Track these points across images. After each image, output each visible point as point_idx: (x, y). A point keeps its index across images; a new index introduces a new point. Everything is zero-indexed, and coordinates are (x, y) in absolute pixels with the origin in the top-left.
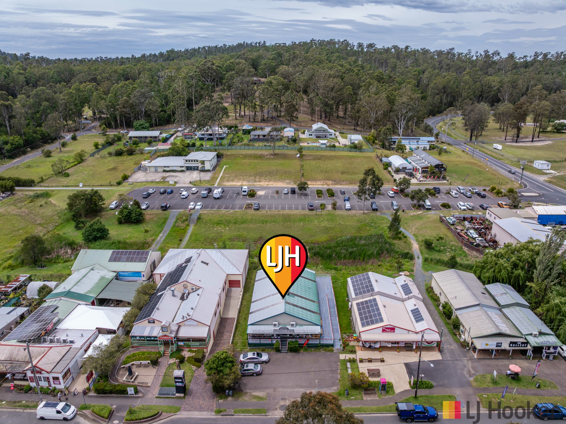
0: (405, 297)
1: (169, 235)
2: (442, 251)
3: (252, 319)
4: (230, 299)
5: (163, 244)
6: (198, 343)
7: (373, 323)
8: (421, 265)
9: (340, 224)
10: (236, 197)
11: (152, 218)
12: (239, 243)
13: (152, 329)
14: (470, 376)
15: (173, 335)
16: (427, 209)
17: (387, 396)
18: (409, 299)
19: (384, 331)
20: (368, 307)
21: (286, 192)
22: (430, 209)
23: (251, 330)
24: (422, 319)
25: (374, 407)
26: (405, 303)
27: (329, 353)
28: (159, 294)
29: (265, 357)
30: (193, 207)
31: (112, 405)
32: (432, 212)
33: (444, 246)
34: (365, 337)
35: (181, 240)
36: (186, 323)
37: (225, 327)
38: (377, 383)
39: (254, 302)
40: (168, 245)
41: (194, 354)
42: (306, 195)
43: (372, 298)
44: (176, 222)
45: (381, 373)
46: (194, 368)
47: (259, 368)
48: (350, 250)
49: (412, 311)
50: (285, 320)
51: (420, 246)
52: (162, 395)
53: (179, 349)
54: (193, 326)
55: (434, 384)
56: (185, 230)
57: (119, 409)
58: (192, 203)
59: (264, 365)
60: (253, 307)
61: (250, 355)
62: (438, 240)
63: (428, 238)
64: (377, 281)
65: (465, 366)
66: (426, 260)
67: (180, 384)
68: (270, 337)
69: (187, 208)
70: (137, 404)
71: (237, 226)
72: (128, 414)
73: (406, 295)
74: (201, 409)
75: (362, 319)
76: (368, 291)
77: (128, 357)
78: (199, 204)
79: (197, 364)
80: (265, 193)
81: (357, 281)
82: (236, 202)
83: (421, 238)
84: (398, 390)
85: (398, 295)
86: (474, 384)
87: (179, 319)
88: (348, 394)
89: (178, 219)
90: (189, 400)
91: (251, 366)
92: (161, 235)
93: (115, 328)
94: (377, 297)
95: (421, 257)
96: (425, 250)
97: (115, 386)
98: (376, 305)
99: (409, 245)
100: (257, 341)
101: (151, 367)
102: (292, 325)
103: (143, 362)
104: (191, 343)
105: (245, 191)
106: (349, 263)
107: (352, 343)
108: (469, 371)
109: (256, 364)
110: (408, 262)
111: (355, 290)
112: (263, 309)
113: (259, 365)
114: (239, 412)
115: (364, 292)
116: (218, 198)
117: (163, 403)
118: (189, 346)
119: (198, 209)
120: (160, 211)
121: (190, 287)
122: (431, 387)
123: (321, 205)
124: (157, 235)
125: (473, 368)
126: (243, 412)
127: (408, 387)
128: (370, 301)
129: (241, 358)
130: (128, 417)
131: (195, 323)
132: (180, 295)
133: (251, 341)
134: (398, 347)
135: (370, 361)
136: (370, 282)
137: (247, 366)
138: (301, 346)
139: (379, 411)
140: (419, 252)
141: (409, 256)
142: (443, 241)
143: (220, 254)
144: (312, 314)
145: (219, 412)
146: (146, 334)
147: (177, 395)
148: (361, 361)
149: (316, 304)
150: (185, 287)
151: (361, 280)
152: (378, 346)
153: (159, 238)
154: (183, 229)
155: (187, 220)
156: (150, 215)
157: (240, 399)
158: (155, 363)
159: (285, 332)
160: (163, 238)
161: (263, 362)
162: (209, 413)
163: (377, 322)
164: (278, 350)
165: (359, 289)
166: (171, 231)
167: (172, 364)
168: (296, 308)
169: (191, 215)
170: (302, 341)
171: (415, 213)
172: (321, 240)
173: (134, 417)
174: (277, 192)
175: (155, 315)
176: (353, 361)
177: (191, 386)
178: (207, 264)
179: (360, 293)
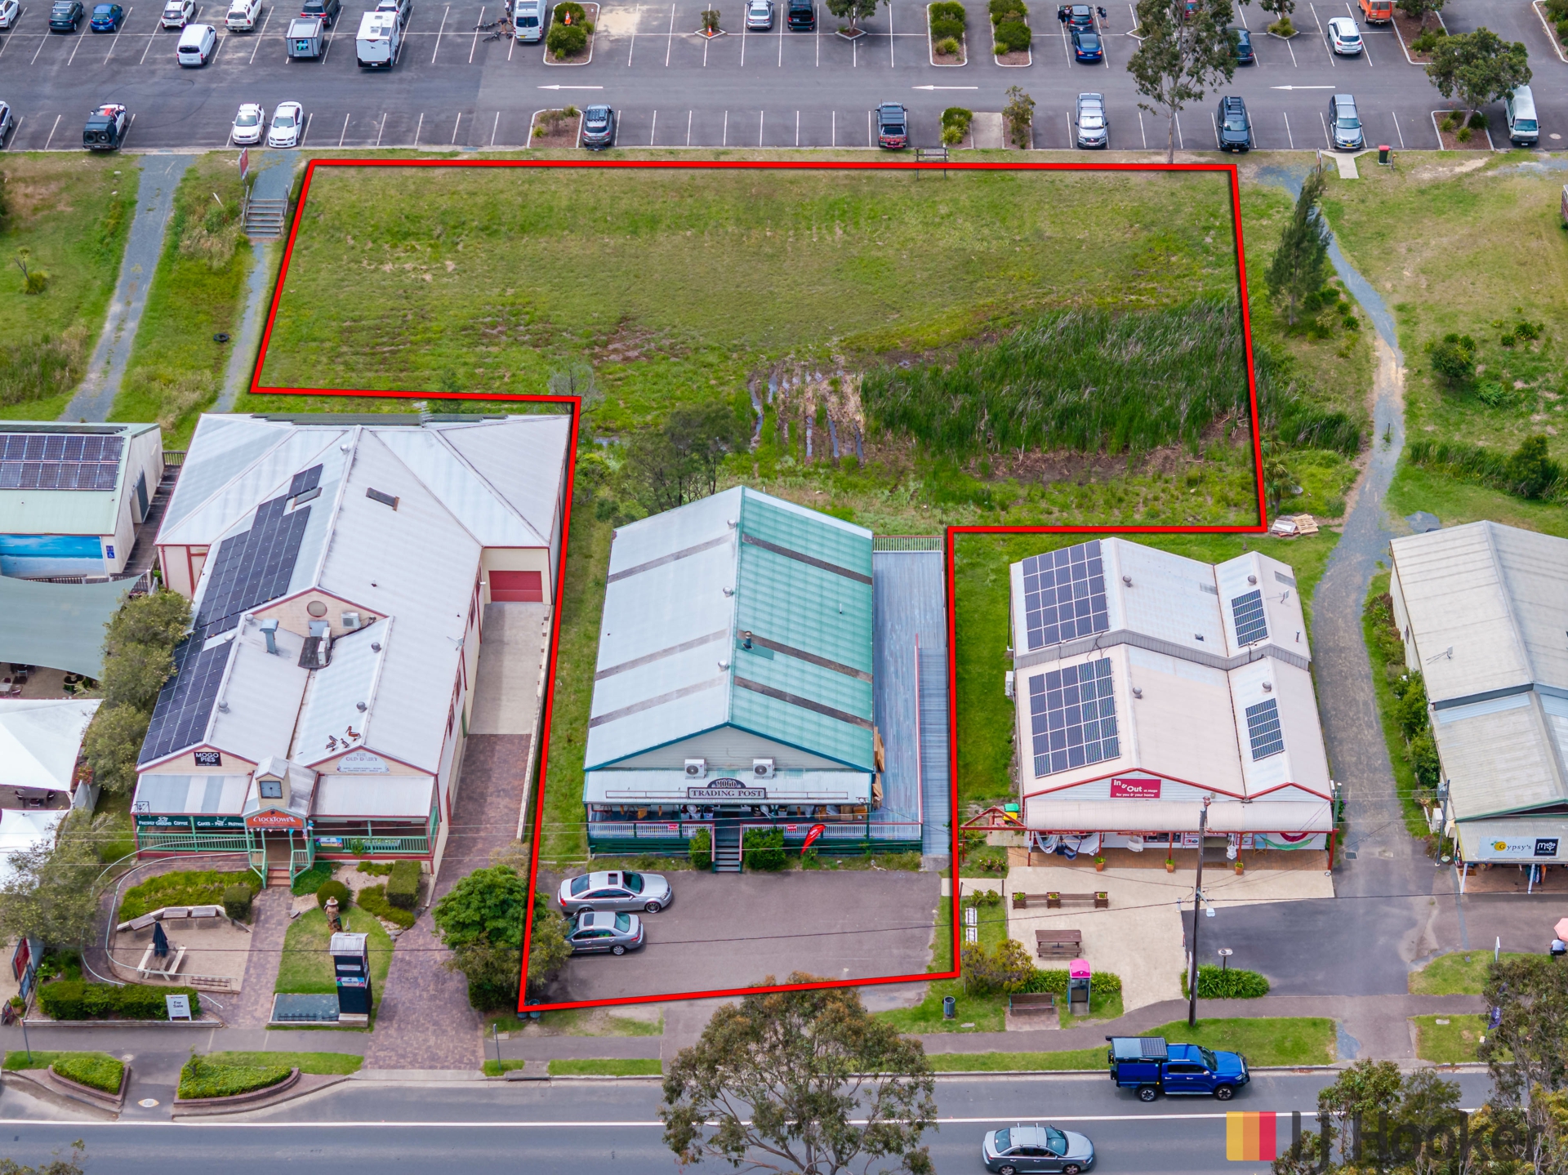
0: (1236, 651)
1: (158, 308)
2: (1514, 403)
3: (600, 745)
4: (499, 654)
5: (137, 361)
6: (395, 840)
7: (1077, 761)
8: (1389, 480)
9: (1039, 234)
10: (481, 57)
11: (47, 205)
12: (514, 352)
13: (214, 787)
14: (1419, 957)
15: (302, 811)
16: (1518, 143)
17: (1094, 1021)
18: (1251, 659)
19: (1116, 791)
20: (1072, 697)
21: (761, 20)
22: (1532, 144)
23: (598, 789)
24: (1279, 747)
25: (1040, 1055)
26: (1237, 675)
27: (901, 874)
28: (210, 644)
29: (654, 889)
30: (254, 131)
31: (118, 1053)
32: (1540, 162)
33: (1529, 377)
34: (1039, 815)
35: (223, 339)
36: (343, 763)
37: (487, 773)
38: (1062, 978)
39: (605, 674)
40: (166, 370)
41: (384, 880)
42: (873, 38)
43: (1095, 656)
44: (178, 227)
45: (1087, 940)
46: (391, 928)
47: (633, 928)
48: (1066, 399)
49: (1250, 711)
50: (731, 751)
51: (1415, 374)
52: (286, 1020)
53: (324, 863)
54: (374, 773)
55: (1270, 980)
56: (231, 278)
57: (147, 1064)
58: (248, 110)
59: (652, 918)
60: (605, 696)
61: (599, 881)
62: (1508, 342)
63: (1463, 327)
64: (1128, 583)
65: (1411, 923)
66: (1418, 453)
67: (355, 982)
68: (674, 814)
69: (223, 136)
70: (209, 1047)
71: (502, 247)
72: (185, 1078)
73: (1242, 642)
74: (433, 1062)
75: (1039, 745)
76: (1085, 629)
77: (133, 893)
78: (286, 110)
79: (401, 914)
80: (643, 26)
81: (1047, 580)
82: (485, 94)
83: (1429, 332)
84: (1134, 1000)
85: (1212, 647)
86: (1419, 984)
87: (311, 750)
88: (953, 1014)
89: (184, 211)
90: (386, 1035)
91: (604, 921)
92: (115, 308)
93: (62, 784)
94: (1117, 656)
95: (1401, 434)
96: (1431, 398)
97: (117, 990)
98: (1107, 687)
99: (1361, 367)
100: (623, 831)
101: (228, 926)
102: (760, 771)
103: (198, 910)
104: (368, 840)
105: (530, 22)
106: (1052, 466)
107: (994, 839)
108: (1422, 940)
109: (622, 913)
110: (1330, 463)
111: (1032, 621)
112: (644, 706)
113: (634, 918)
114: (568, 1068)
115: (1068, 633)
116: (385, 67)
117: (294, 1047)
118: (360, 852)
119: (283, 146)
120: (80, 159)
121: (335, 615)
122: (1259, 991)
123: (949, 117)
124: (98, 310)
125: (1439, 930)
126: (582, 1070)
127: (1173, 991)
128: (1086, 668)
129: (565, 892)
130: (190, 1087)
131: (382, 763)
132: (296, 648)
133: (599, 831)
134: (1170, 855)
135: (1054, 902)
136: (1099, 585)
137: (589, 921)
138: (794, 848)
139: (1055, 1065)
140: (1399, 404)
141: (1342, 432)
142: (1536, 348)
143: (444, 453)
144: (842, 725)
145: (497, 1070)
146: (193, 804)
147: (343, 1017)
148: (1021, 902)
149: (862, 685)
150: (317, 614)
151: (1064, 576)
152: (1091, 847)
153: (108, 326)
154: (221, 273)
155: (234, 213)
156: (34, 181)
157: (570, 1030)
158: (241, 912)
159: (734, 797)
160: (132, 325)
161: (646, 908)
162: (464, 1074)
163: (1095, 758)
164: (705, 865)
165: (1051, 616)
166: (161, 284)
167: (307, 915)
168: (775, 703)
169: (251, 181)
170: (796, 831)
171: (1443, 172)
172: (929, 336)
173: (208, 1085)
174: (712, 23)
175: (220, 733)
176: (989, 903)
177: (387, 990)
178: (392, 502)
179: (1052, 637)
